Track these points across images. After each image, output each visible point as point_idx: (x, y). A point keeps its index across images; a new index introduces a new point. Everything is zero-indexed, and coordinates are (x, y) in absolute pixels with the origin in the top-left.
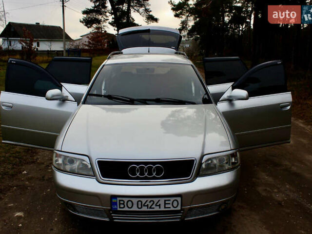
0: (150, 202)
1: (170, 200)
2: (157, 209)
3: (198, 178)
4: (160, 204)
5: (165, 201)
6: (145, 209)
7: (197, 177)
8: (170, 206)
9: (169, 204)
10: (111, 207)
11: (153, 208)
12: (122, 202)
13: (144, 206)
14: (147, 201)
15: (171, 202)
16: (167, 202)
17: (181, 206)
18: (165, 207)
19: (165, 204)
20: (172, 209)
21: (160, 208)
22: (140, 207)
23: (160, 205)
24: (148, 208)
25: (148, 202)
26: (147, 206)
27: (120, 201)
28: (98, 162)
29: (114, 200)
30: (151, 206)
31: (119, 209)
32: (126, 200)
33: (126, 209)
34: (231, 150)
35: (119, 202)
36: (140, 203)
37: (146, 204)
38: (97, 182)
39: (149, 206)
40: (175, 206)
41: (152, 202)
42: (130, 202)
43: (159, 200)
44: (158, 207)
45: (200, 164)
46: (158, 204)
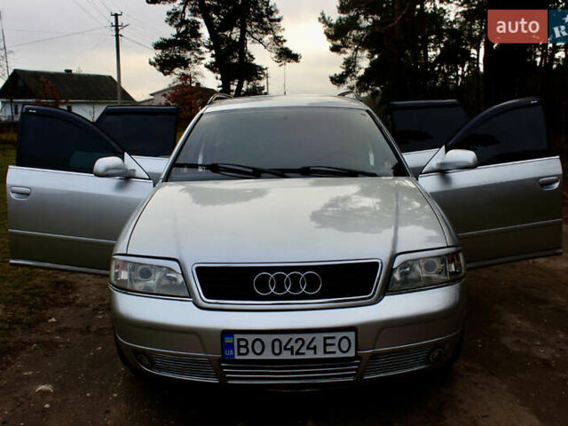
0: (296, 342)
1: (333, 338)
2: (309, 355)
3: (386, 297)
4: (315, 346)
5: (325, 339)
6: (286, 355)
7: (384, 295)
8: (335, 348)
9: (333, 344)
10: (223, 353)
11: (303, 354)
12: (243, 343)
13: (285, 349)
14: (291, 339)
15: (336, 342)
16: (328, 341)
17: (357, 350)
18: (325, 352)
19: (325, 345)
20: (339, 355)
21: (315, 353)
22: (277, 351)
23: (315, 348)
24: (292, 354)
25: (294, 341)
26: (292, 349)
27: (239, 340)
28: (197, 269)
29: (228, 340)
30: (300, 348)
31: (237, 357)
32: (250, 338)
33: (251, 356)
34: (448, 247)
35: (238, 343)
36: (277, 344)
37: (289, 347)
38: (195, 307)
39: (295, 350)
40: (345, 349)
41: (300, 342)
42: (258, 343)
43: (313, 339)
44: (313, 351)
45: (391, 270)
46: (312, 346)
